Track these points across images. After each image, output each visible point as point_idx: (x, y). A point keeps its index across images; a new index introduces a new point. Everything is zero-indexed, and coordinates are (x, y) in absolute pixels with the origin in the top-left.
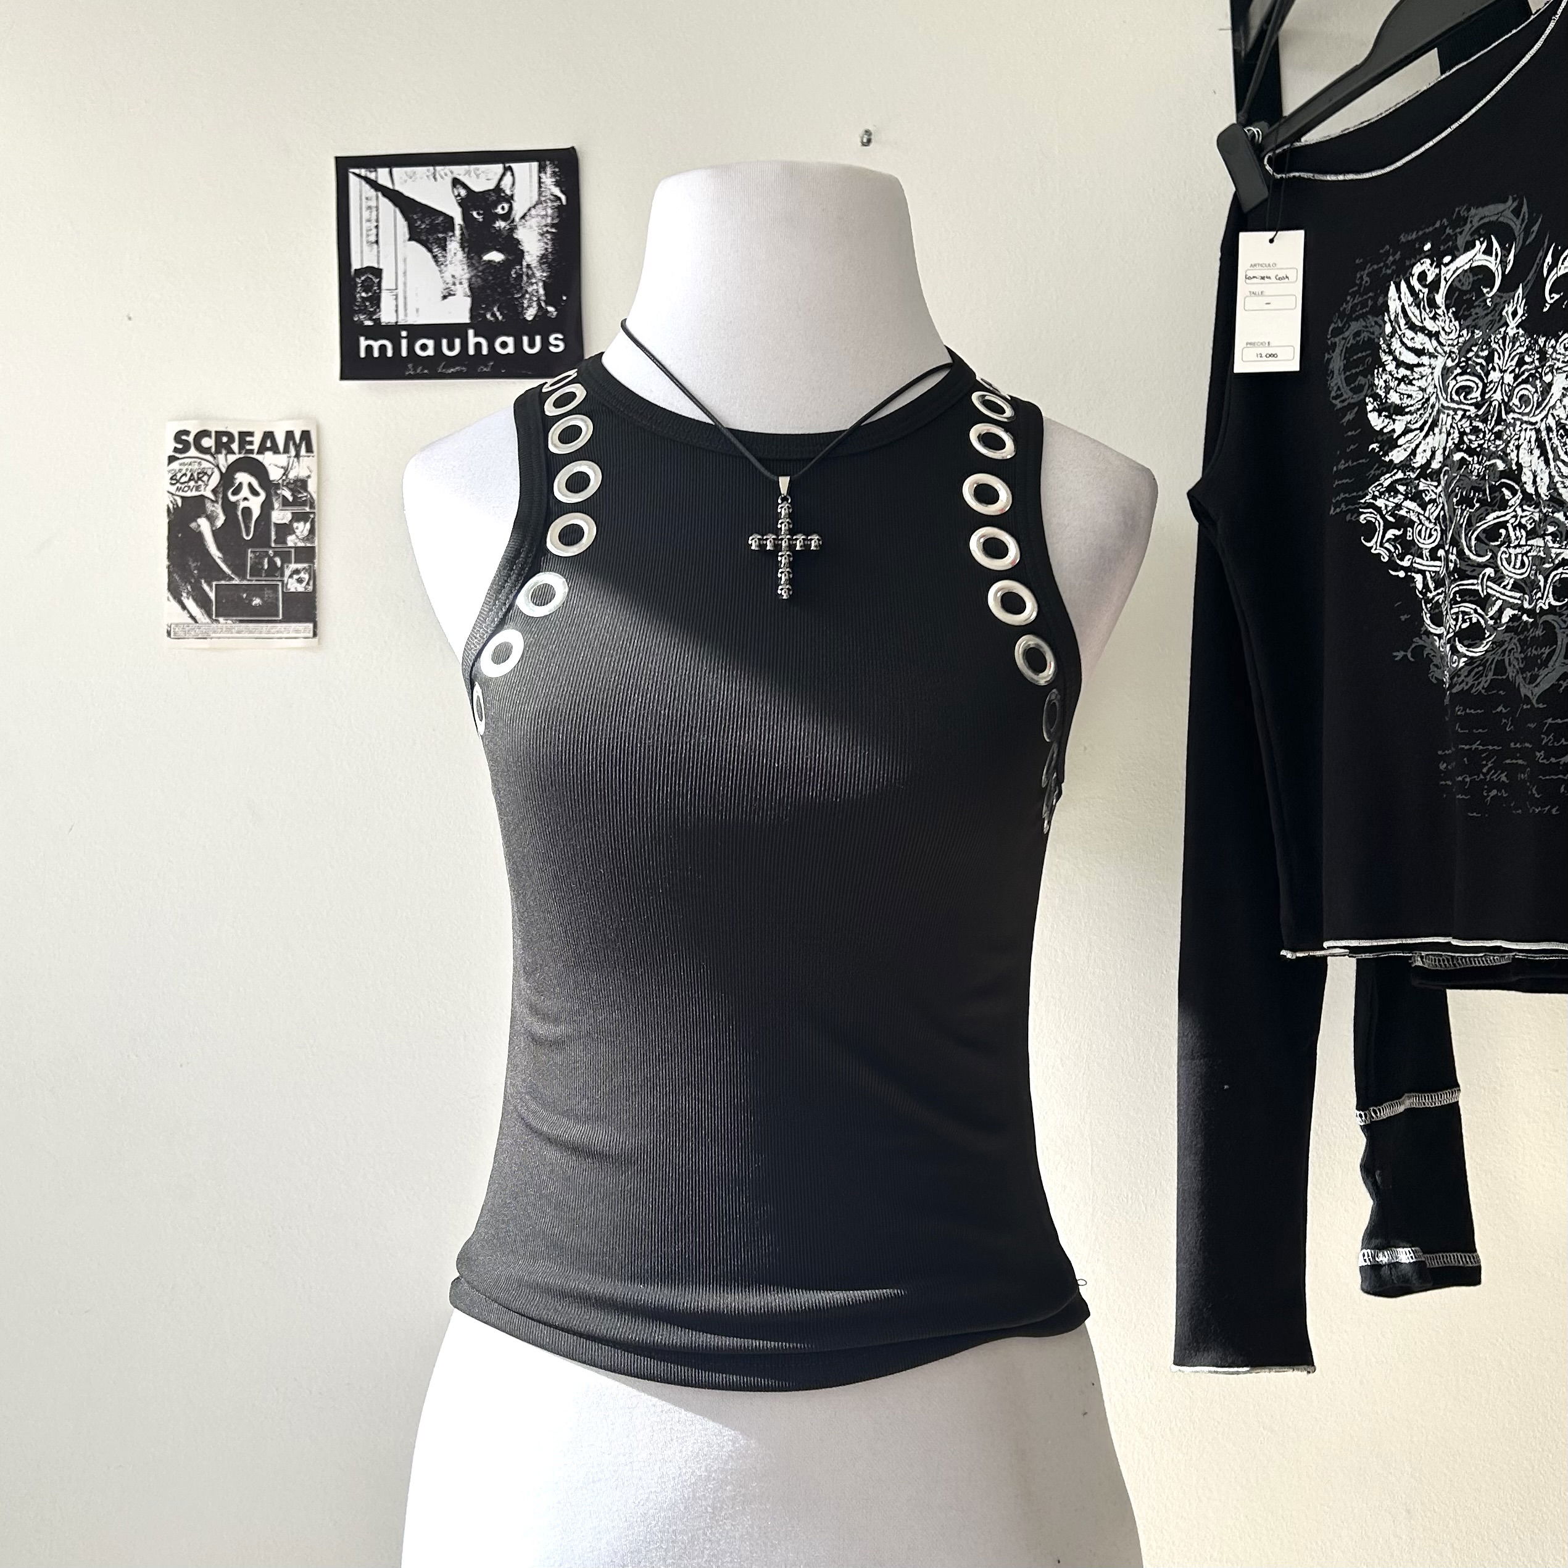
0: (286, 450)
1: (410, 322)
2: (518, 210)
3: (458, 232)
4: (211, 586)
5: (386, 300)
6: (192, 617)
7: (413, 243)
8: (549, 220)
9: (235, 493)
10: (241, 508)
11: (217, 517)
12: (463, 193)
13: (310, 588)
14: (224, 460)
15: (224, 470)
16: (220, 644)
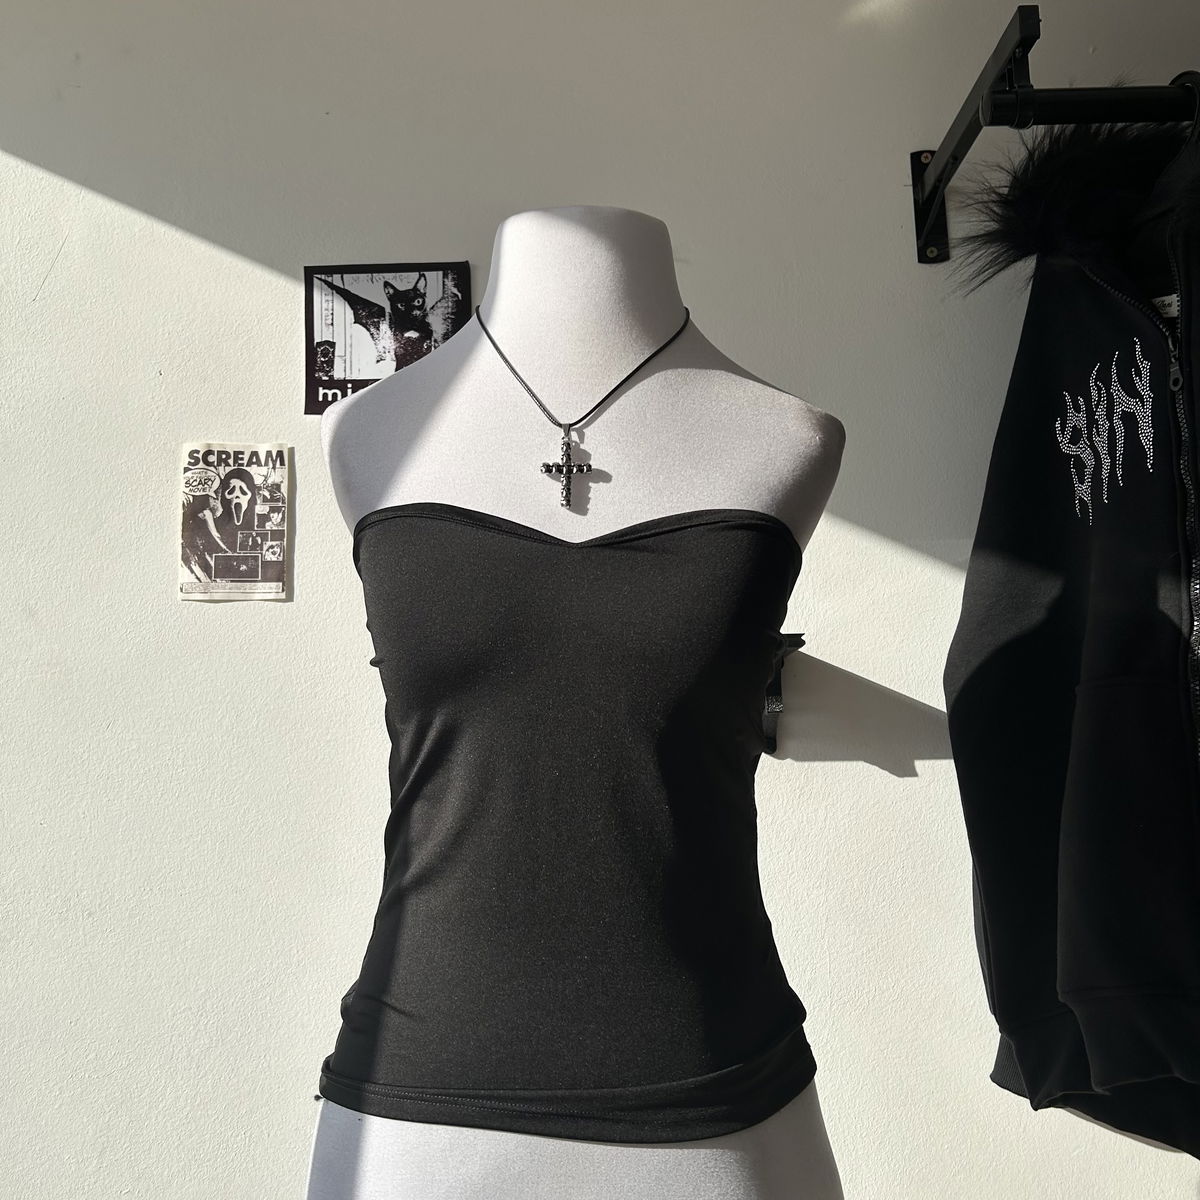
0: (266, 464)
1: (355, 376)
2: (429, 304)
3: (387, 318)
4: (211, 557)
5: (338, 362)
6: (198, 578)
7: (357, 325)
8: (450, 310)
9: (229, 493)
10: (234, 504)
11: (217, 509)
12: (391, 291)
13: (281, 559)
14: (223, 471)
15: (223, 478)
16: (217, 597)
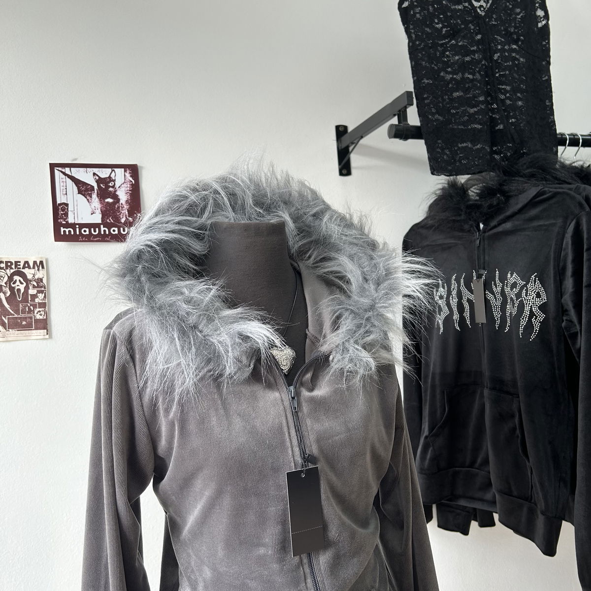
0: (34, 268)
1: (79, 222)
3: (96, 191)
4: (5, 317)
5: (70, 214)
7: (80, 195)
8: (128, 189)
9: (13, 284)
10: (16, 289)
11: (7, 292)
12: (97, 178)
13: (45, 318)
14: (9, 272)
15: (9, 275)
16: (10, 339)
